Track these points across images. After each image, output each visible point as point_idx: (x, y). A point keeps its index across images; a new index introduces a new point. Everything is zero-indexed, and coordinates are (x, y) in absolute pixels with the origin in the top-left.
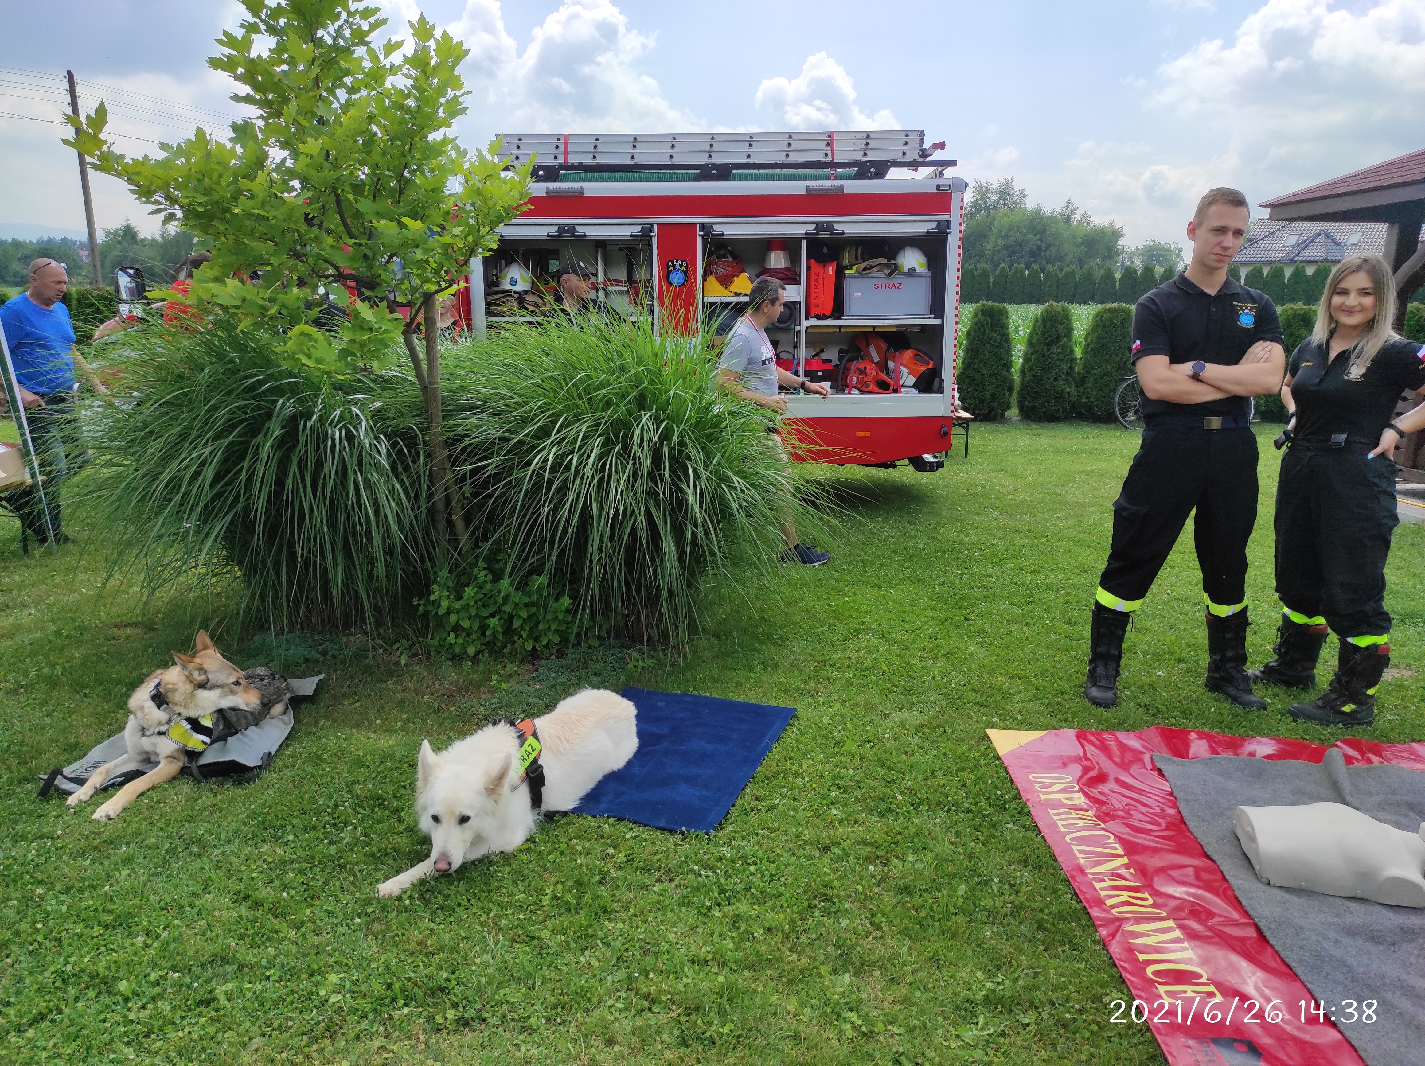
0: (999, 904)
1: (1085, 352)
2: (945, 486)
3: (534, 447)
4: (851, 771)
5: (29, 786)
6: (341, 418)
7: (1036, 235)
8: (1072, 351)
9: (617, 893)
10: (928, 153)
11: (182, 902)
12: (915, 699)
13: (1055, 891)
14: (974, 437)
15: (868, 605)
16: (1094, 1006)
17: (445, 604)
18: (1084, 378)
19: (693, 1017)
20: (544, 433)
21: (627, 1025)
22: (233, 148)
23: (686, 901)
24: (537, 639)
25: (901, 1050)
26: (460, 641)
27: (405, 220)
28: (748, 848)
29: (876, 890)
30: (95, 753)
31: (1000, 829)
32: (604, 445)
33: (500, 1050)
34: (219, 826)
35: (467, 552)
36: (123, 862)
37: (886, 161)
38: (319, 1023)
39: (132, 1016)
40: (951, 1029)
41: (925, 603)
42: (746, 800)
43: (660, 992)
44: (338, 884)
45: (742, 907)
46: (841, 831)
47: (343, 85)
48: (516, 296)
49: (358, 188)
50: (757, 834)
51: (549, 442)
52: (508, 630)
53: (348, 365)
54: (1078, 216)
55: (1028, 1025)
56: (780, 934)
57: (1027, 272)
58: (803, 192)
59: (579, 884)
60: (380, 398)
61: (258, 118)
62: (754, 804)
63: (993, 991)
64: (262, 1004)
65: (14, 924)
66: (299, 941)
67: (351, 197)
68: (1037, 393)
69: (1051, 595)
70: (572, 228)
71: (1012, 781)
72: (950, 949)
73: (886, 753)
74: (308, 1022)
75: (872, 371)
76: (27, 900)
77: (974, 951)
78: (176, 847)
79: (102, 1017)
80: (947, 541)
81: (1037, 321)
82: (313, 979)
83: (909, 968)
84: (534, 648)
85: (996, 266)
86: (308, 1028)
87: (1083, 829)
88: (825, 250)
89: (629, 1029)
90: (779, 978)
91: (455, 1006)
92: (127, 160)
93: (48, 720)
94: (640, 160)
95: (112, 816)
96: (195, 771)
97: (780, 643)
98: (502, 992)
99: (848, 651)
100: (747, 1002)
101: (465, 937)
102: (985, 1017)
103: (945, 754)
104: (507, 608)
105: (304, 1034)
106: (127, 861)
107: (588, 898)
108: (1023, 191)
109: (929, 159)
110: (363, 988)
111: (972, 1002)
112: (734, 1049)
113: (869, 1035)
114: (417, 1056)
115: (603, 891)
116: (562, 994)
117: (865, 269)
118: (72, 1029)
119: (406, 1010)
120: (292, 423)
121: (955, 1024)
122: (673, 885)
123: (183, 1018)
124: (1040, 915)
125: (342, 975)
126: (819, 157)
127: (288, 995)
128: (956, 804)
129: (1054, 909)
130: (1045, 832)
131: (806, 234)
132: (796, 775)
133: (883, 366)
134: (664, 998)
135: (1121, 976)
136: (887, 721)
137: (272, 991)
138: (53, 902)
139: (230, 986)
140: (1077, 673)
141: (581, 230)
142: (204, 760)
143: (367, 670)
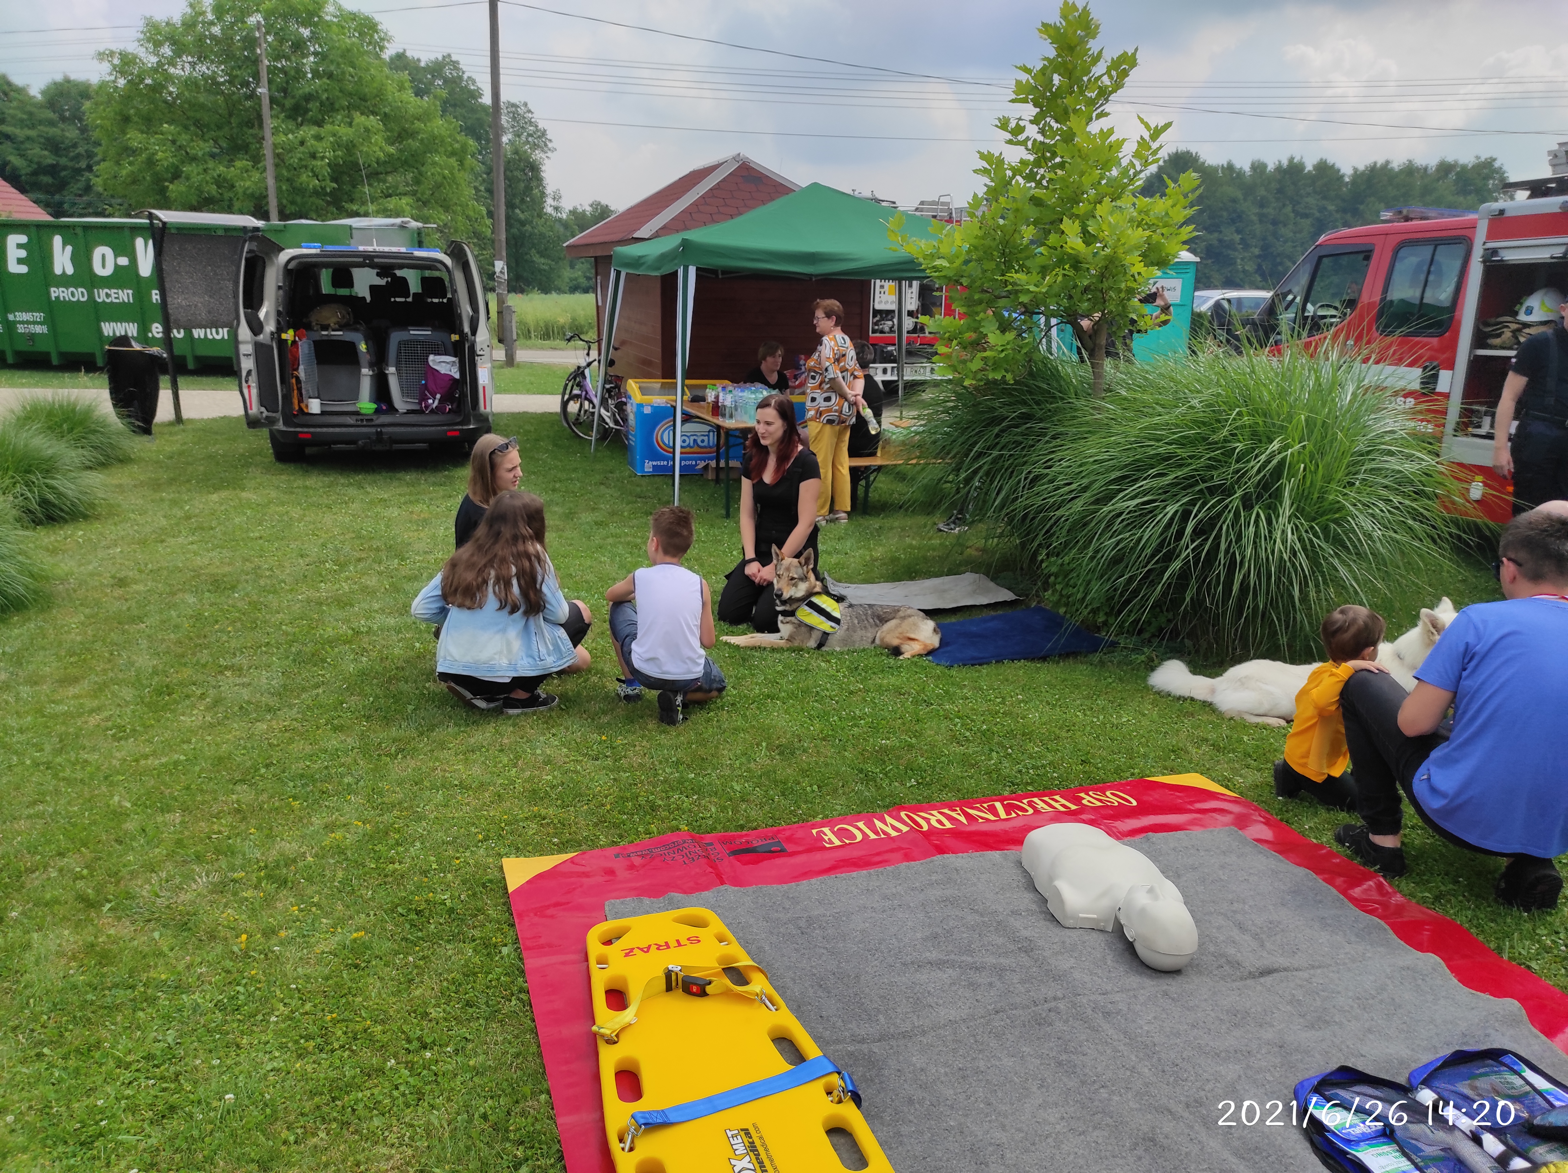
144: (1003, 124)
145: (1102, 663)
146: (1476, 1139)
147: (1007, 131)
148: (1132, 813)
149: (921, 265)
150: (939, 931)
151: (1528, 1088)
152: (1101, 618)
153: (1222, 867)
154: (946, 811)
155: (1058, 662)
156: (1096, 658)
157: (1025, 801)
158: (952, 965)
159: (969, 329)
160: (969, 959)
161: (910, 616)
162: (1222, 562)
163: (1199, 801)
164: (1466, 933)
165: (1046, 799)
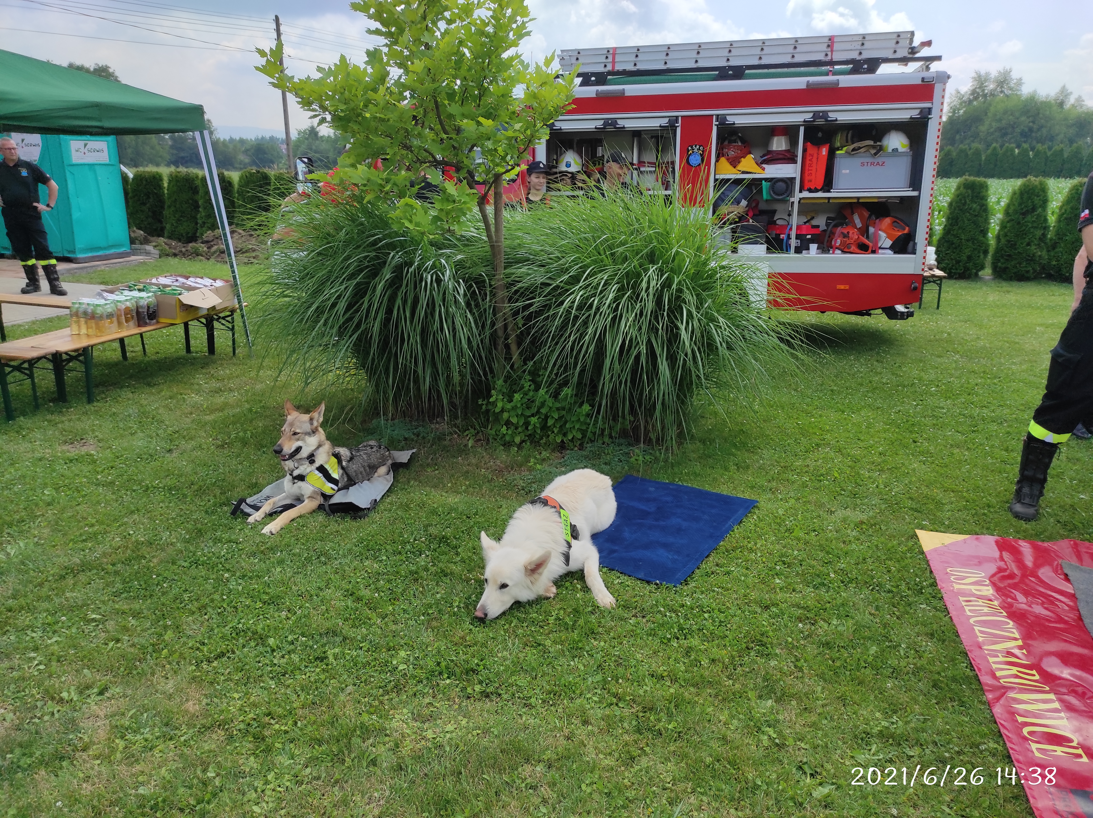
0: (903, 664)
1: (1059, 221)
2: (915, 333)
3: (567, 290)
4: (796, 552)
5: (225, 508)
6: (434, 266)
7: (1028, 117)
8: (1046, 220)
9: (603, 621)
10: (916, 50)
11: (312, 592)
12: (858, 501)
13: (953, 660)
14: (948, 292)
15: (830, 425)
16: (971, 750)
17: (500, 405)
18: (1056, 243)
19: (648, 714)
20: (575, 280)
21: (599, 713)
22: (365, 69)
23: (653, 633)
24: (565, 435)
25: (805, 760)
26: (510, 432)
27: (481, 119)
28: (705, 600)
29: (802, 642)
30: (267, 491)
31: (915, 608)
32: (619, 290)
33: (508, 716)
34: (339, 545)
35: (518, 368)
36: (278, 563)
37: (878, 59)
38: (390, 681)
39: (275, 661)
40: (848, 751)
41: (880, 426)
42: (708, 565)
43: (625, 693)
44: (412, 592)
45: (695, 642)
46: (780, 596)
47: (444, 18)
48: (570, 175)
49: (451, 95)
50: (714, 591)
51: (578, 287)
52: (544, 427)
53: (437, 227)
54: (1072, 100)
55: (913, 756)
56: (721, 665)
57: (1017, 151)
58: (804, 87)
59: (576, 611)
60: (460, 252)
61: (384, 46)
62: (714, 569)
63: (887, 728)
64: (355, 665)
65: (211, 594)
66: (383, 627)
67: (446, 102)
68: (1009, 256)
69: (994, 427)
70: (614, 121)
71: (931, 572)
72: (856, 692)
73: (827, 540)
74: (383, 680)
75: (854, 235)
76: (219, 580)
77: (876, 697)
78: (312, 556)
79: (258, 659)
80: (909, 377)
81: (1014, 193)
82: (390, 653)
83: (820, 702)
84: (562, 441)
85: (988, 146)
86: (383, 684)
87: (987, 614)
88: (820, 135)
89: (600, 715)
90: (716, 696)
91: (481, 682)
92: (296, 80)
93: (240, 467)
94: (671, 65)
95: (274, 532)
96: (327, 508)
97: (752, 451)
98: (514, 678)
99: (808, 460)
100: (689, 709)
101: (493, 638)
102: (878, 746)
103: (877, 546)
104: (543, 411)
105: (380, 687)
106: (281, 562)
107: (581, 622)
108: (1021, 79)
109: (917, 55)
110: (421, 663)
111: (868, 734)
112: (675, 740)
113: (781, 746)
114: (452, 712)
115: (593, 618)
116: (555, 685)
117: (853, 150)
118: (240, 664)
119: (448, 681)
120: (399, 270)
121: (852, 748)
122: (644, 620)
123: (306, 667)
124: (936, 677)
125: (408, 653)
126: (820, 57)
127: (372, 661)
128: (879, 585)
129: (949, 673)
130: (953, 613)
131: (805, 121)
132: (751, 550)
133: (864, 231)
134: (628, 698)
135: (999, 732)
136: (833, 516)
137: (363, 657)
138: (234, 583)
139: (337, 650)
140: (1006, 491)
141: (621, 123)
142: (333, 501)
143: (445, 448)
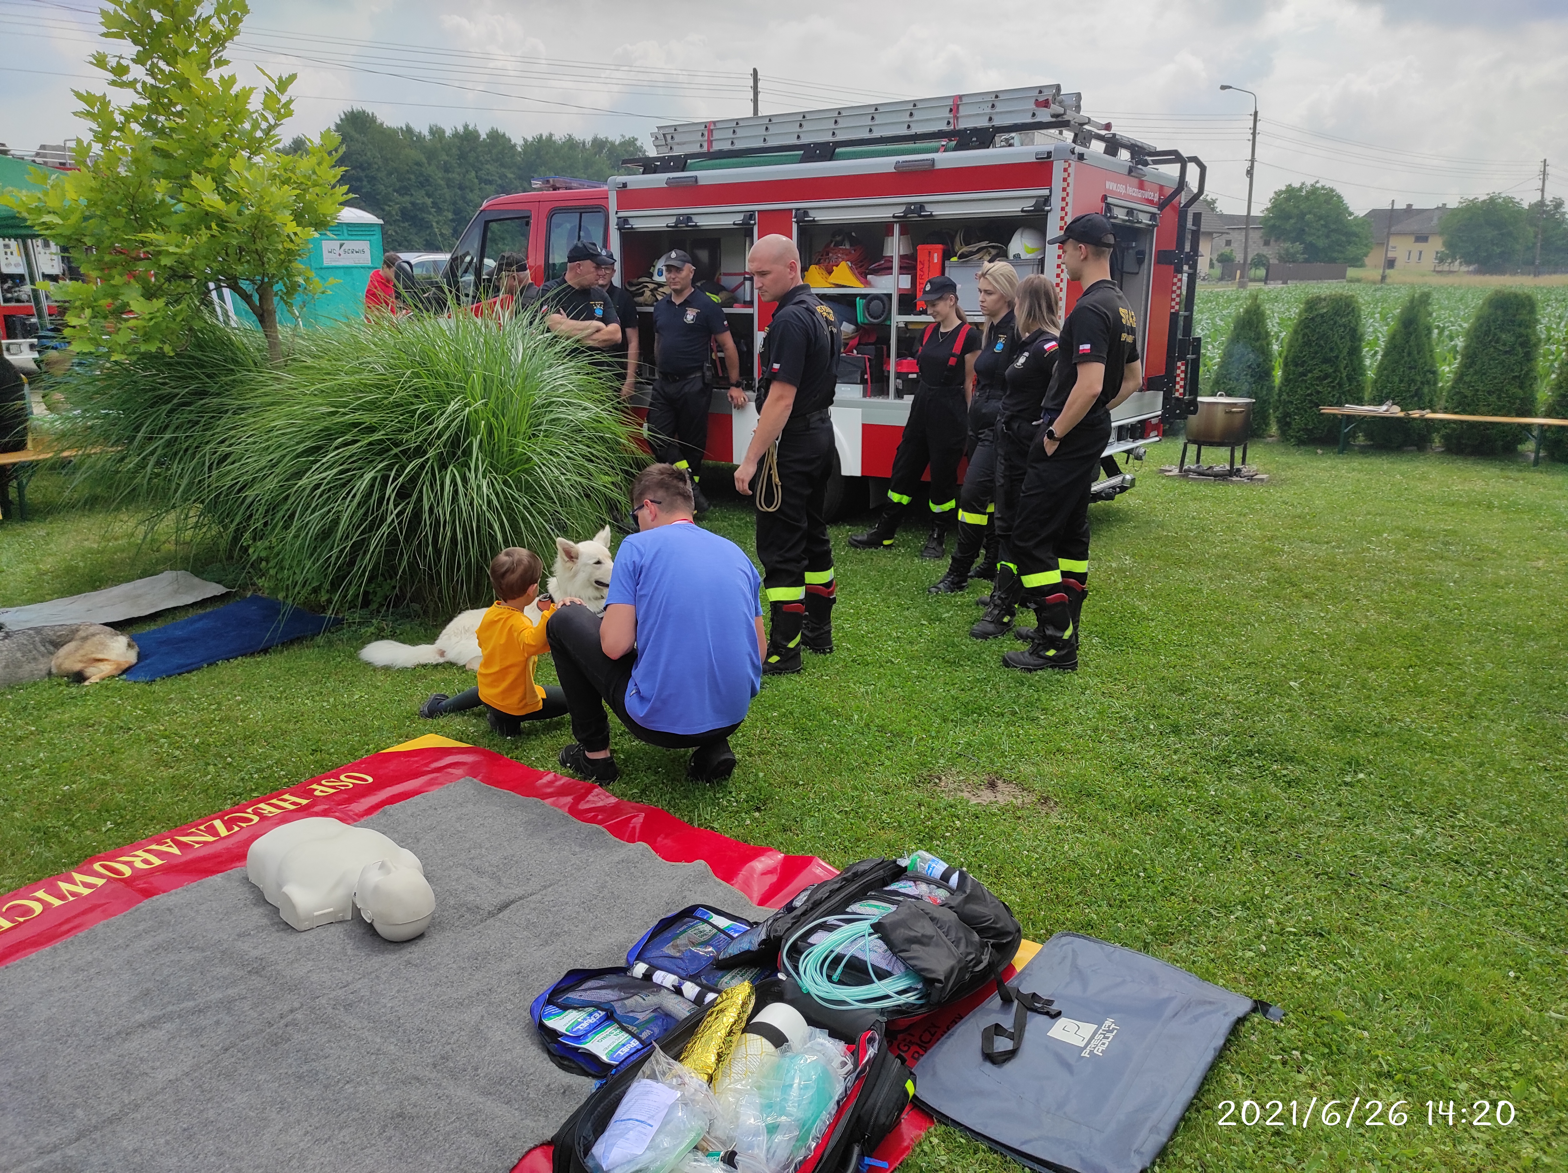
58: (892, 169)
70: (689, 218)
117: (964, 256)
126: (941, 126)
131: (894, 217)
141: (696, 219)
144: (100, 61)
145: (330, 643)
146: (678, 991)
147: (107, 70)
148: (369, 790)
149: (25, 220)
150: (150, 985)
151: (715, 931)
152: (324, 597)
153: (459, 819)
154: (154, 847)
155: (282, 652)
156: (320, 640)
157: (250, 810)
158: (168, 1017)
159: (106, 295)
160: (191, 1004)
161: (93, 635)
162: (428, 523)
163: (436, 760)
164: (667, 814)
165: (274, 801)
